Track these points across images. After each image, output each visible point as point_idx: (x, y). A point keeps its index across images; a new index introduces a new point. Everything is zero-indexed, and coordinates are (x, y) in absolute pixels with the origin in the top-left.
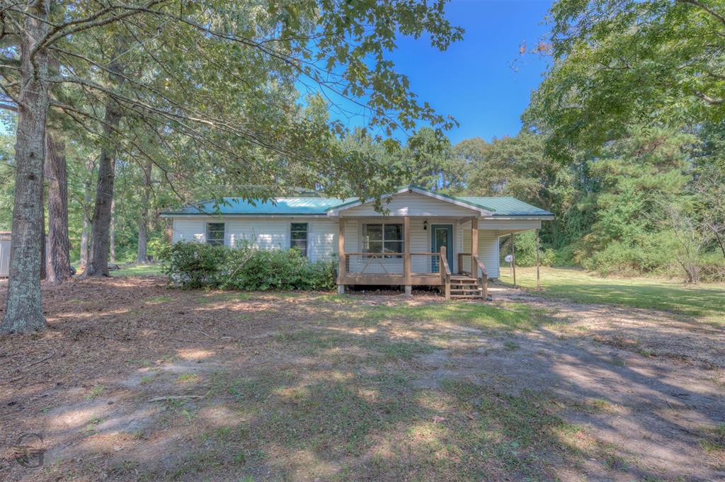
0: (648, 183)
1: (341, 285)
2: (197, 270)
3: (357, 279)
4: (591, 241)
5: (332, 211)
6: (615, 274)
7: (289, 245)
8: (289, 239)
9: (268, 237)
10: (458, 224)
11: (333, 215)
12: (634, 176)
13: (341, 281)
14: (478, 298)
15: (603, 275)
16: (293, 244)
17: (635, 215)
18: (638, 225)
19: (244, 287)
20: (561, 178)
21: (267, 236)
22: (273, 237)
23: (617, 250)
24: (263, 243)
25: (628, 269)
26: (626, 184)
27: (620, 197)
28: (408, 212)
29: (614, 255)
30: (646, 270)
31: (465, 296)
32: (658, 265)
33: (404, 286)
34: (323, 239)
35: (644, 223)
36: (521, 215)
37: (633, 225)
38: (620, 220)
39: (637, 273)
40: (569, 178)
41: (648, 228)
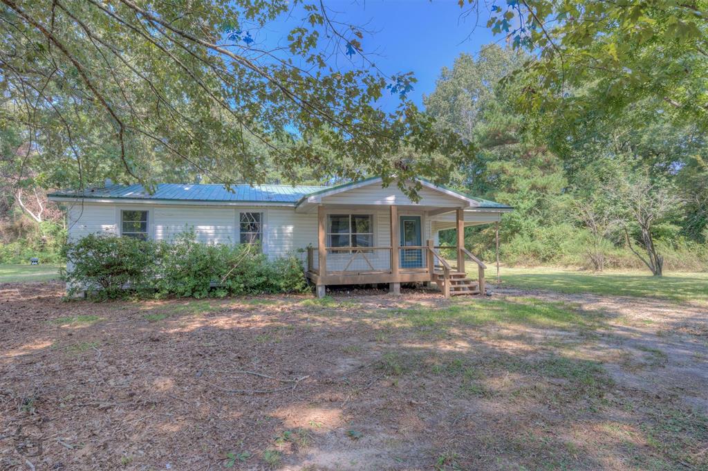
0: (539, 184)
1: (322, 286)
2: (118, 274)
3: (341, 279)
4: (490, 234)
5: (313, 197)
6: (520, 264)
7: (239, 240)
8: (239, 233)
9: (208, 229)
10: (427, 216)
11: (314, 202)
12: (526, 177)
13: (322, 282)
14: (475, 294)
15: (510, 265)
16: (244, 239)
17: (530, 212)
18: (534, 220)
19: (192, 294)
20: (455, 177)
21: (208, 227)
22: (216, 229)
23: (520, 242)
24: (204, 236)
25: (531, 260)
26: (523, 184)
27: (516, 195)
28: (395, 201)
29: (518, 247)
30: (544, 260)
31: (461, 292)
32: (554, 255)
33: (393, 283)
34: (281, 232)
35: (538, 218)
36: (486, 208)
37: (530, 220)
38: (520, 216)
39: (538, 262)
40: (461, 178)
41: (541, 223)
